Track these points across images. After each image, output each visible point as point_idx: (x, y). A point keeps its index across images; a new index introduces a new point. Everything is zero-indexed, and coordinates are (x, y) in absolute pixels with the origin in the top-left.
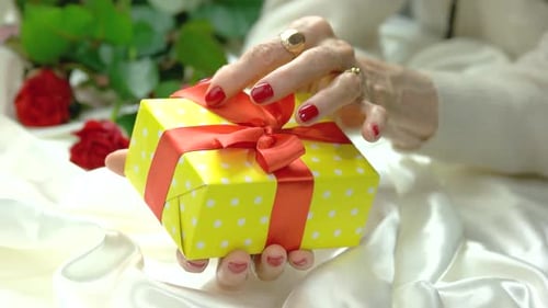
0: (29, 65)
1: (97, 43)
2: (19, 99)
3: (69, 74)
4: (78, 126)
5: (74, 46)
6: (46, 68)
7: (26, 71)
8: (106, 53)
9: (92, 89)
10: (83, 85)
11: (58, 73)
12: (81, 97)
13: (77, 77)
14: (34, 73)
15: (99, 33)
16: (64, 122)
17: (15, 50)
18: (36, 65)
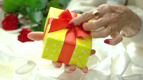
0: (6, 13)
1: (26, 6)
2: (3, 22)
3: (17, 15)
4: (20, 30)
5: (19, 7)
6: (11, 14)
7: (5, 14)
8: (28, 9)
9: (24, 19)
10: (21, 18)
11: (15, 15)
12: (21, 22)
13: (20, 16)
14: (8, 15)
15: (26, 4)
16: (16, 29)
17: (2, 8)
18: (8, 13)
